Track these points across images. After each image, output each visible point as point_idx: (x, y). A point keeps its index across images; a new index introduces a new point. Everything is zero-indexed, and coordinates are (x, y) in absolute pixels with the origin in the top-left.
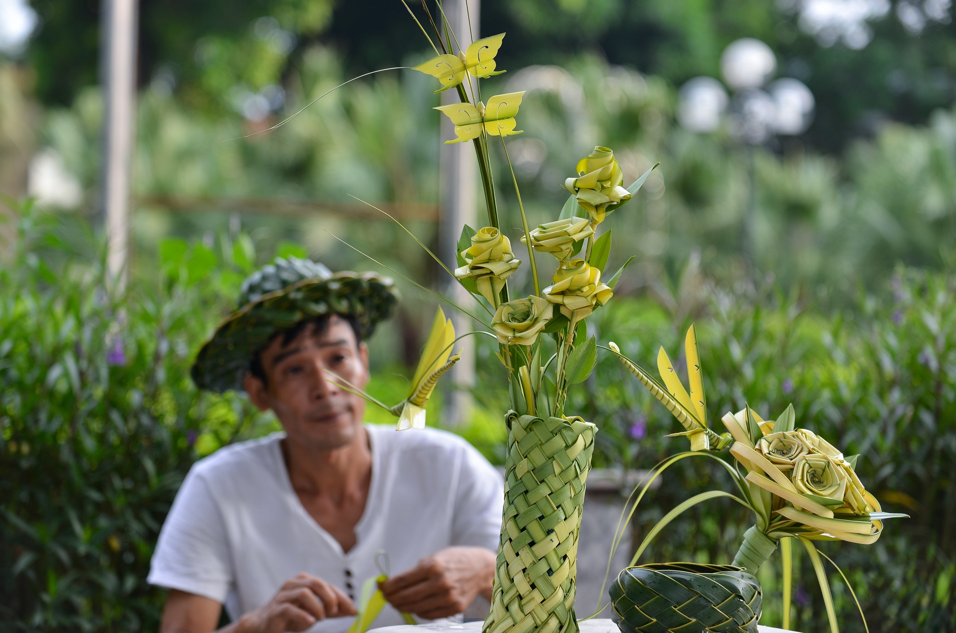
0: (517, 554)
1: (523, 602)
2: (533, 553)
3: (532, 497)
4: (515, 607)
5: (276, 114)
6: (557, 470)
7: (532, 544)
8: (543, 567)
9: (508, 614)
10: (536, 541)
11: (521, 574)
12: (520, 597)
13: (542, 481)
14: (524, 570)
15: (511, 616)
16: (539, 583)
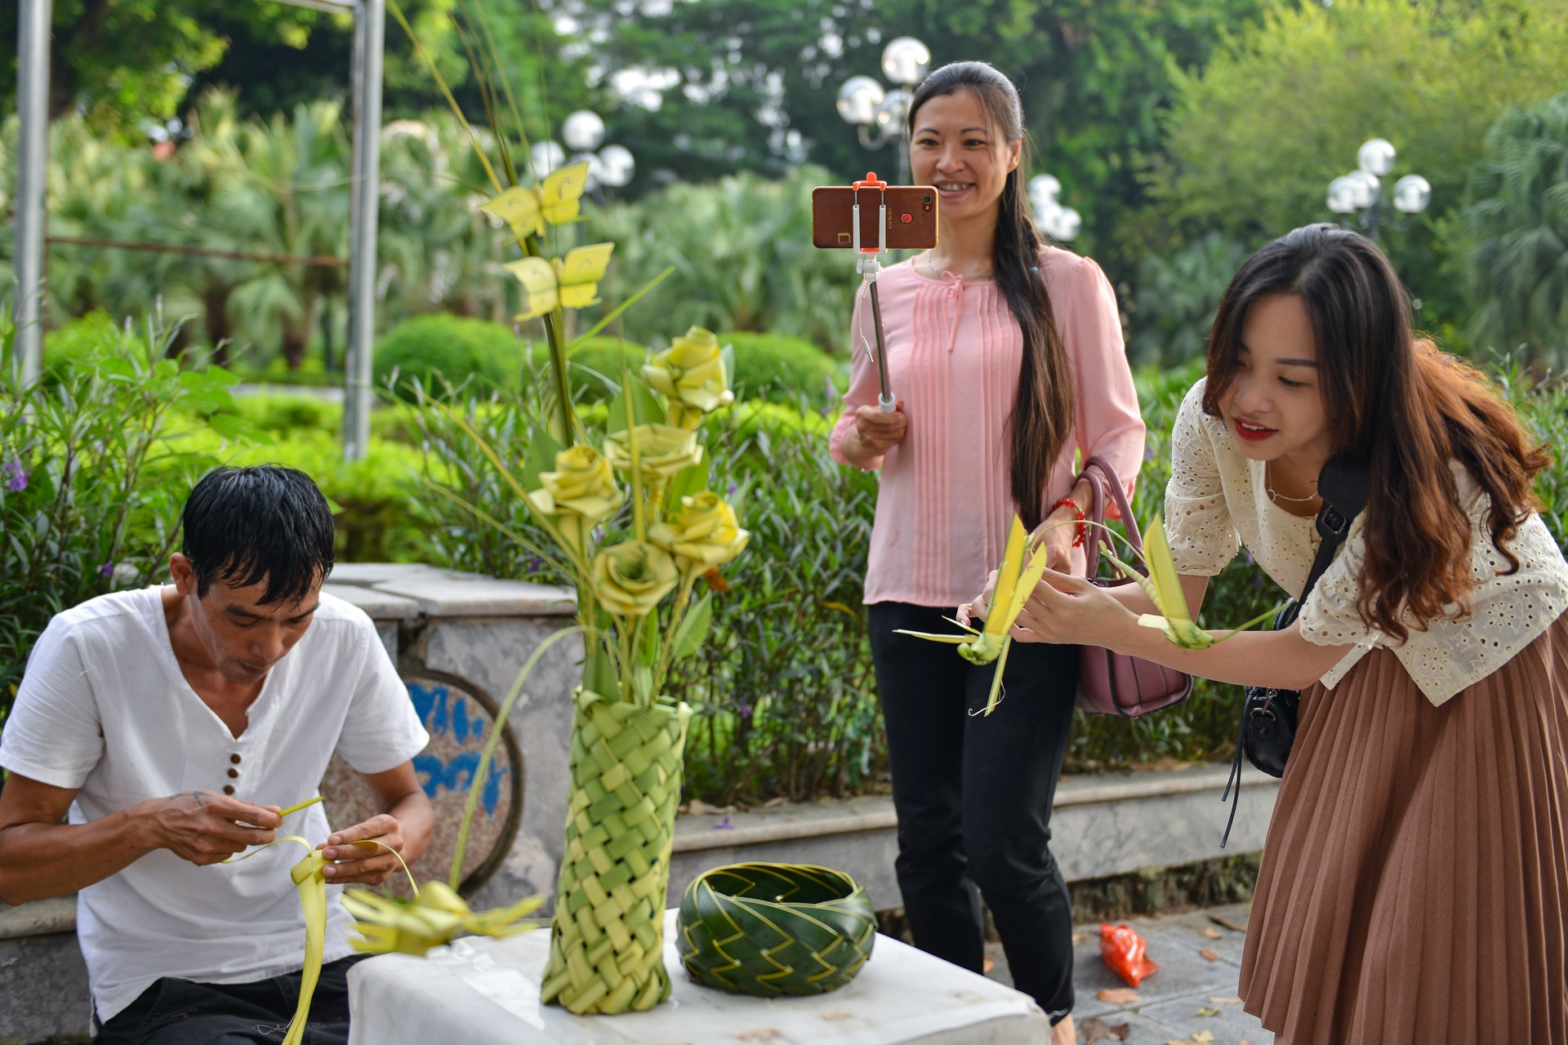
0: (609, 895)
1: (620, 958)
2: (633, 893)
3: (631, 818)
4: (609, 968)
5: (180, 142)
6: (663, 777)
7: (632, 880)
8: (645, 909)
9: (598, 976)
10: (637, 874)
11: (619, 923)
12: (616, 953)
13: (645, 794)
14: (622, 917)
15: (603, 979)
16: (641, 932)
